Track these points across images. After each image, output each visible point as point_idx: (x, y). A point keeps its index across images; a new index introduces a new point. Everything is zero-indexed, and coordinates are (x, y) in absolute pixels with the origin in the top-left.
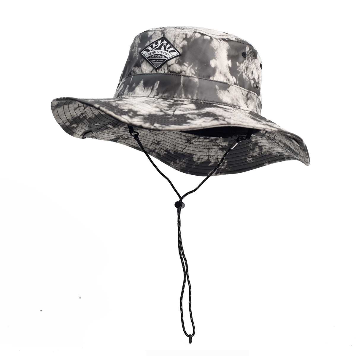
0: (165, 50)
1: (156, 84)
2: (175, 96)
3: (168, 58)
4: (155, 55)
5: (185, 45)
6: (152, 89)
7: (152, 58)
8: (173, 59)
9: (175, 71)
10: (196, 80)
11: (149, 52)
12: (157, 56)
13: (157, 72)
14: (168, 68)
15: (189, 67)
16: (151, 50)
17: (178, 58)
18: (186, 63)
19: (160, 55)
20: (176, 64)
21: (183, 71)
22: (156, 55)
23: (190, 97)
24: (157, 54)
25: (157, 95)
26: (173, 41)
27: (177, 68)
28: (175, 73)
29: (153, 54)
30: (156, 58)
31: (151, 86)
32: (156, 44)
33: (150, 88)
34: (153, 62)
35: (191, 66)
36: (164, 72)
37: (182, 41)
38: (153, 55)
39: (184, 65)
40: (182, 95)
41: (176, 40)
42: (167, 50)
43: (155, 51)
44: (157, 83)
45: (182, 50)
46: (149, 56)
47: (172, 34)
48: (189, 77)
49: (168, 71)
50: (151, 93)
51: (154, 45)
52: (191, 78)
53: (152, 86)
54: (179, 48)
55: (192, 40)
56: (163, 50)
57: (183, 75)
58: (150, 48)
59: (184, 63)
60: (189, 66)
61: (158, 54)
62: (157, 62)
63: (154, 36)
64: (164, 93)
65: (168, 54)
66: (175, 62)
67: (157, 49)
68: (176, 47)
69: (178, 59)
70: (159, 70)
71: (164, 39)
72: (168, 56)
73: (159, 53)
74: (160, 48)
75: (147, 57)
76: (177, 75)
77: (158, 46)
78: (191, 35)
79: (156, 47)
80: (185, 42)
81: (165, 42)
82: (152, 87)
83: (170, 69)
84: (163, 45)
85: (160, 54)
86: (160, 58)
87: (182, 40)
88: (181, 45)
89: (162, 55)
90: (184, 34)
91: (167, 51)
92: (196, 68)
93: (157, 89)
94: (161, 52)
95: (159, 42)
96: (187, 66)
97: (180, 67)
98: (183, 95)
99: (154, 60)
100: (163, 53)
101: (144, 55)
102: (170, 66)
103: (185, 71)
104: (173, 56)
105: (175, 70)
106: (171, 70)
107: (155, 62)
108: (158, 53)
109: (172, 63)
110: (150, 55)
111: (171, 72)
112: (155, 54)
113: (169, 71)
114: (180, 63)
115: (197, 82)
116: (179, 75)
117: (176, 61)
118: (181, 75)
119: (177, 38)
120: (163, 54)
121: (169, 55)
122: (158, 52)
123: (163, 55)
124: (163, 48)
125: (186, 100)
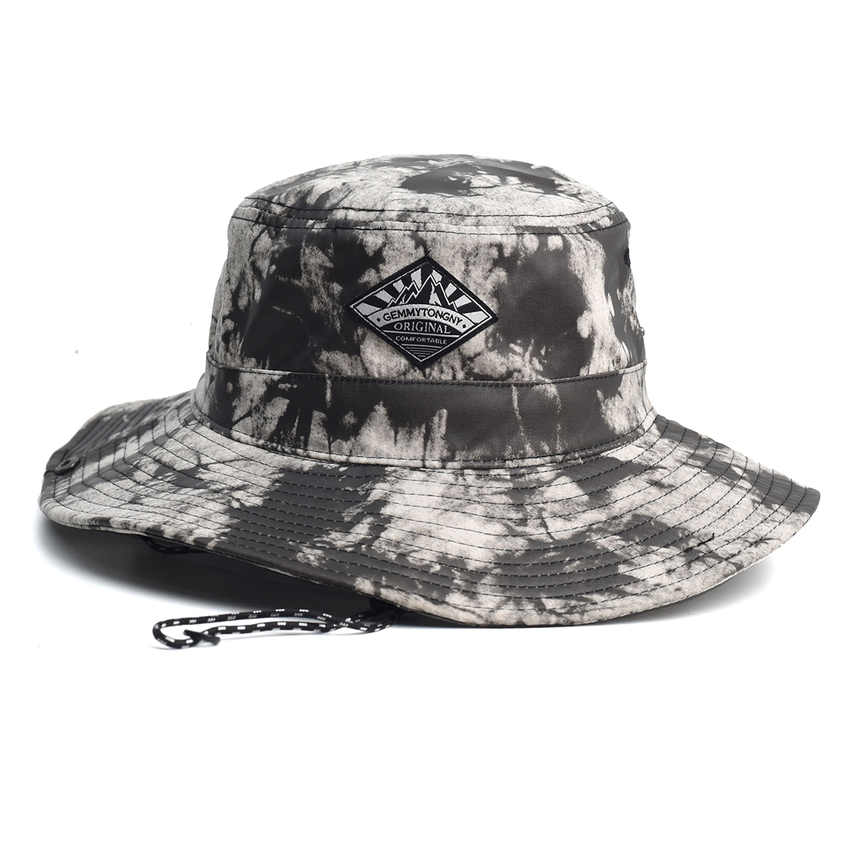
0: (445, 305)
1: (436, 419)
2: (507, 454)
3: (461, 334)
4: (410, 321)
5: (503, 283)
6: (427, 437)
7: (402, 330)
8: (477, 336)
9: (489, 374)
10: (552, 390)
11: (385, 311)
12: (420, 326)
13: (425, 375)
14: (463, 366)
15: (528, 354)
16: (393, 305)
17: (490, 329)
18: (516, 344)
19: (433, 322)
20: (491, 350)
21: (515, 370)
22: (416, 321)
23: (546, 449)
24: (418, 317)
25: (452, 459)
26: (460, 273)
27: (495, 362)
28: (491, 378)
29: (402, 318)
30: (415, 331)
31: (420, 427)
32: (407, 281)
33: (416, 433)
34: (405, 342)
35: (530, 348)
36: (454, 377)
37: (490, 271)
38: (402, 322)
39: (514, 352)
40: (524, 449)
41: (471, 267)
42: (449, 304)
43: (410, 307)
44: (441, 417)
45: (495, 300)
46: (388, 322)
47: (454, 247)
48: (532, 385)
49: (466, 374)
50: (425, 450)
51: (399, 286)
52: (537, 387)
53: (424, 426)
54: (484, 294)
55: (519, 262)
56: (437, 305)
57: (516, 385)
58: (384, 296)
59: (512, 345)
60: (525, 350)
61: (425, 318)
62: (422, 343)
63: (391, 252)
64: (470, 448)
65: (459, 321)
66: (487, 347)
67: (413, 301)
68: (476, 290)
69: (493, 334)
70: (432, 369)
71: (428, 264)
72: (459, 328)
73: (427, 317)
74: (424, 298)
75: (380, 324)
76: (497, 386)
77: (413, 289)
78: (515, 244)
79: (407, 293)
80: (501, 274)
81: (436, 277)
82: (423, 430)
83: (471, 369)
84: (433, 288)
85: (430, 321)
86: (432, 332)
87: (488, 266)
88: (489, 286)
89: (438, 323)
90: (491, 245)
91: (452, 308)
92: (543, 352)
93: (445, 437)
94: (432, 313)
95: (416, 276)
96: (520, 354)
97: (503, 360)
98: (528, 447)
99: (409, 336)
100: (441, 316)
101: (366, 317)
102: (471, 359)
103: (520, 371)
104: (476, 324)
105: (489, 371)
106: (476, 370)
107: (415, 342)
108: (421, 317)
109: (478, 350)
110: (392, 321)
111: (477, 377)
112: (410, 317)
113: (469, 373)
114: (502, 348)
115: (555, 397)
116: (503, 386)
117: (487, 341)
118: (509, 385)
119: (475, 262)
120: (442, 320)
121: (461, 324)
122: (422, 312)
123: (443, 325)
124: (434, 298)
125: (539, 461)
